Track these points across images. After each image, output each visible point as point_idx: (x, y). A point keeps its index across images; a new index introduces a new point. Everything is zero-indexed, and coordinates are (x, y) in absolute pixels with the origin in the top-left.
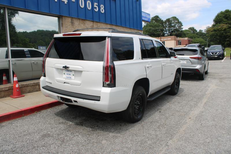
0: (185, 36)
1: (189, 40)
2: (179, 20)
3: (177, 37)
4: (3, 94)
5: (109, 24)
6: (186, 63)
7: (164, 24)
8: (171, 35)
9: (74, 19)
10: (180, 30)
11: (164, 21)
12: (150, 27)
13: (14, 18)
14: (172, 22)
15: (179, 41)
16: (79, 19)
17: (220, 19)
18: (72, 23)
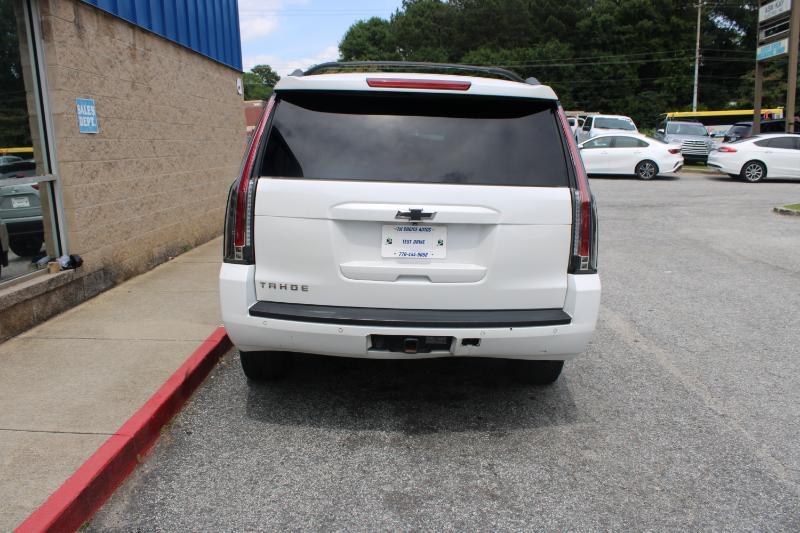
9: (82, 11)
16: (96, 12)
17: (357, 45)
18: (78, 26)
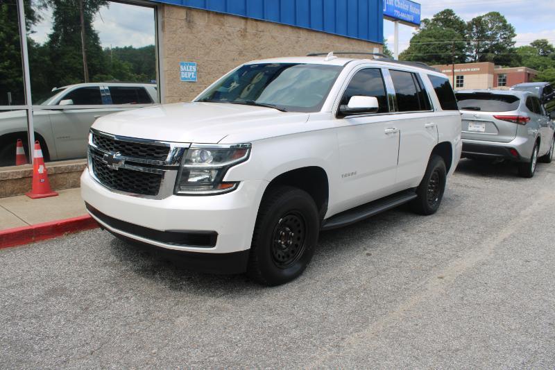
0: (518, 63)
1: (529, 74)
2: (505, 21)
3: (496, 64)
4: (9, 187)
5: (291, 26)
6: (483, 130)
7: (466, 31)
8: (482, 59)
9: (194, 13)
10: (508, 47)
11: (466, 23)
12: (430, 39)
13: (97, 13)
14: (487, 25)
15: (500, 76)
16: (208, 12)
18: (189, 22)
